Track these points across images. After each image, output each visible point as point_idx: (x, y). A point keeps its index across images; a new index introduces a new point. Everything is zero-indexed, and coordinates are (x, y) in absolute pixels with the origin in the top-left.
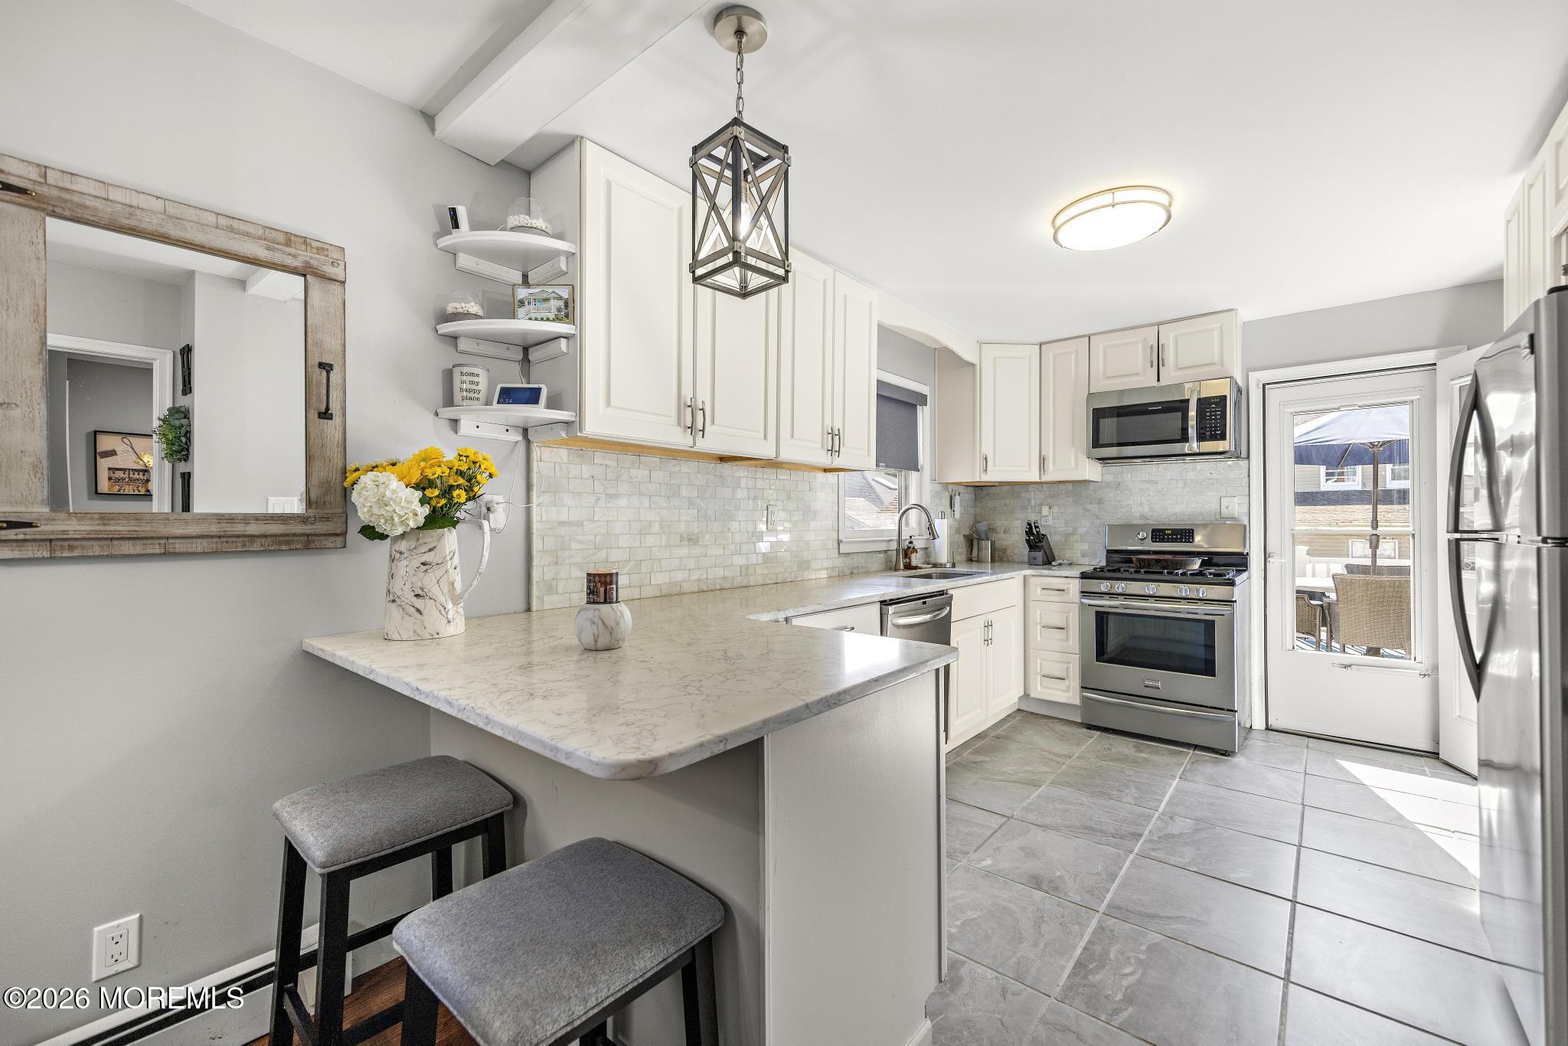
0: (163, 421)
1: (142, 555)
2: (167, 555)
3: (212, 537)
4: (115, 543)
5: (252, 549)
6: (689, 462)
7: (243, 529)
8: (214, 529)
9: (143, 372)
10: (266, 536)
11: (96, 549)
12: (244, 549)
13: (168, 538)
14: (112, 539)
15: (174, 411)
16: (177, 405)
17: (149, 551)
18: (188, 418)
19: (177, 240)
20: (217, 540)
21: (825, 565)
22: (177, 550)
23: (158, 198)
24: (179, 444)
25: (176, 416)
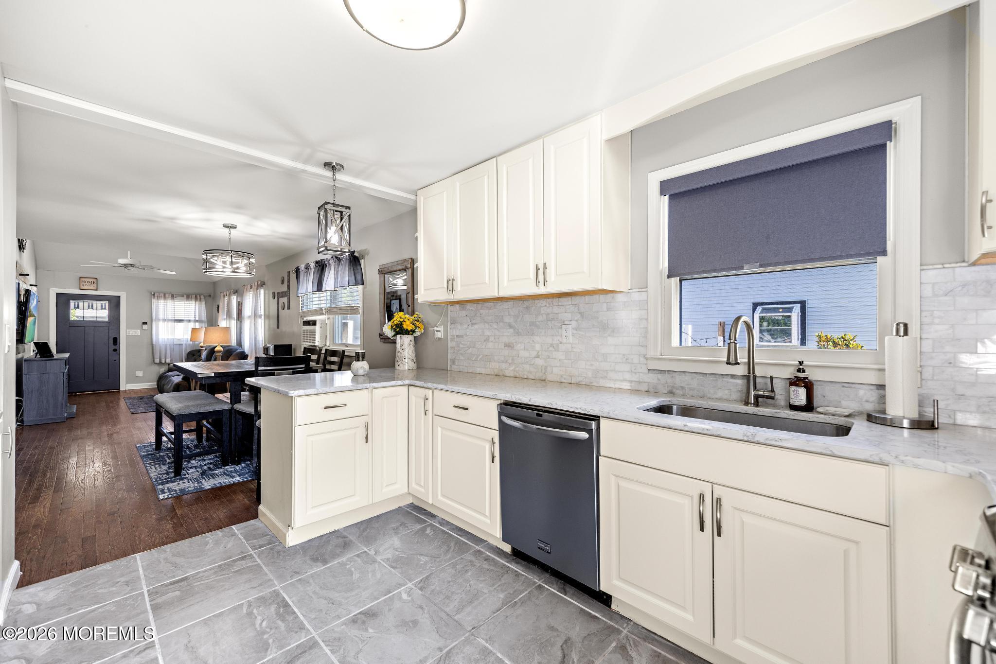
6: (508, 303)
21: (628, 376)
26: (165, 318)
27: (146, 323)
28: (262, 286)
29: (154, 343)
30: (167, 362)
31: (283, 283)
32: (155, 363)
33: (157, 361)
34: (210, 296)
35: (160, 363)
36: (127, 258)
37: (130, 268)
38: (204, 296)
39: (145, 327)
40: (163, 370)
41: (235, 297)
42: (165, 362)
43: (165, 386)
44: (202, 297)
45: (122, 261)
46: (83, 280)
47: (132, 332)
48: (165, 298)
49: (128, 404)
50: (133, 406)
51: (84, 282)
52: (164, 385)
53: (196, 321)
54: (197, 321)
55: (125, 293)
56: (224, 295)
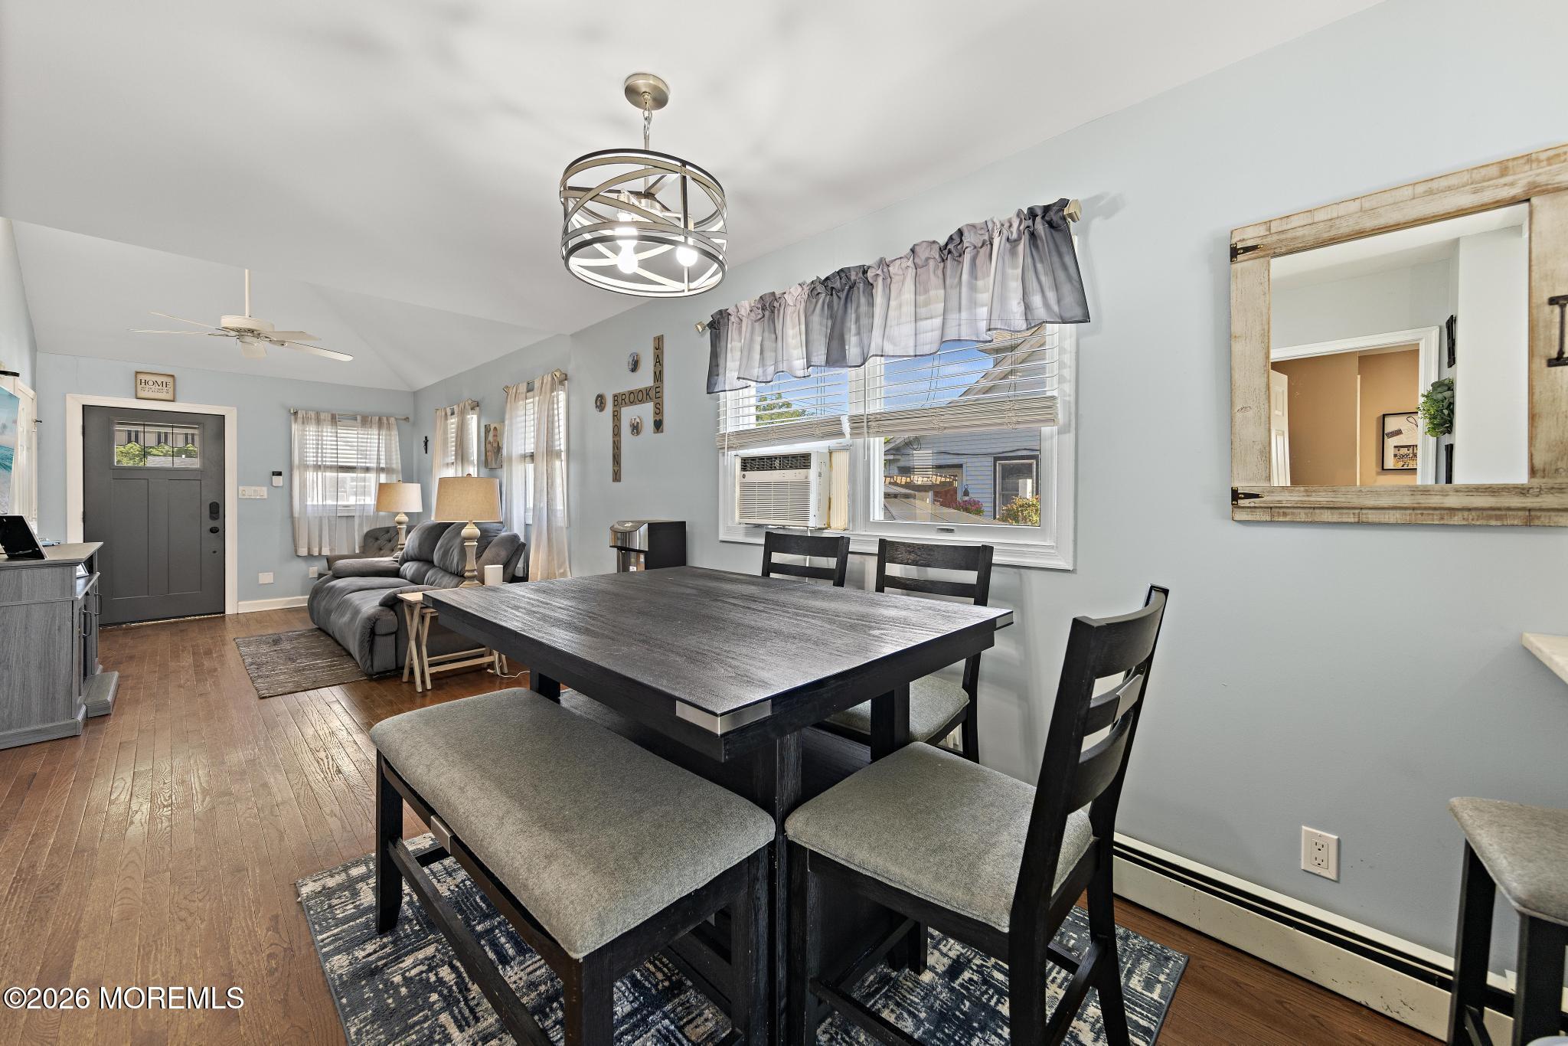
0: (1427, 397)
1: (1335, 523)
2: (1360, 524)
3: (1406, 508)
4: (1317, 511)
5: (1452, 523)
7: (1441, 501)
8: (1407, 501)
9: (1411, 354)
10: (1469, 510)
11: (1302, 516)
12: (1442, 522)
13: (1361, 508)
14: (1314, 508)
15: (1436, 386)
16: (1442, 379)
17: (1345, 520)
18: (1453, 390)
19: (1373, 230)
20: (1411, 511)
22: (1370, 520)
23: (1354, 200)
24: (1443, 419)
25: (1439, 389)
26: (319, 463)
27: (280, 474)
28: (561, 382)
29: (296, 515)
30: (323, 553)
31: (635, 366)
32: (298, 556)
33: (303, 551)
34: (407, 419)
35: (310, 556)
36: (244, 314)
37: (249, 339)
38: (396, 419)
39: (278, 481)
40: (314, 569)
41: (475, 417)
42: (320, 554)
43: (333, 617)
44: (392, 420)
45: (230, 321)
46: (143, 377)
47: (250, 492)
48: (318, 421)
49: (249, 660)
50: (259, 666)
51: (146, 383)
52: (329, 612)
53: (380, 470)
54: (382, 470)
55: (235, 409)
56: (446, 414)
